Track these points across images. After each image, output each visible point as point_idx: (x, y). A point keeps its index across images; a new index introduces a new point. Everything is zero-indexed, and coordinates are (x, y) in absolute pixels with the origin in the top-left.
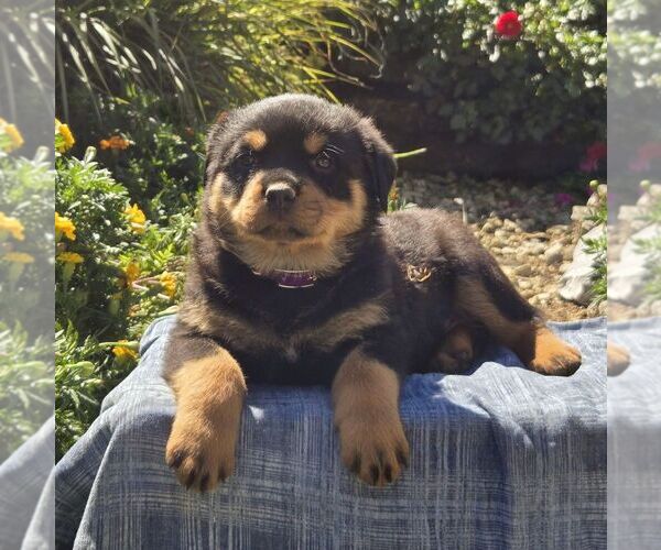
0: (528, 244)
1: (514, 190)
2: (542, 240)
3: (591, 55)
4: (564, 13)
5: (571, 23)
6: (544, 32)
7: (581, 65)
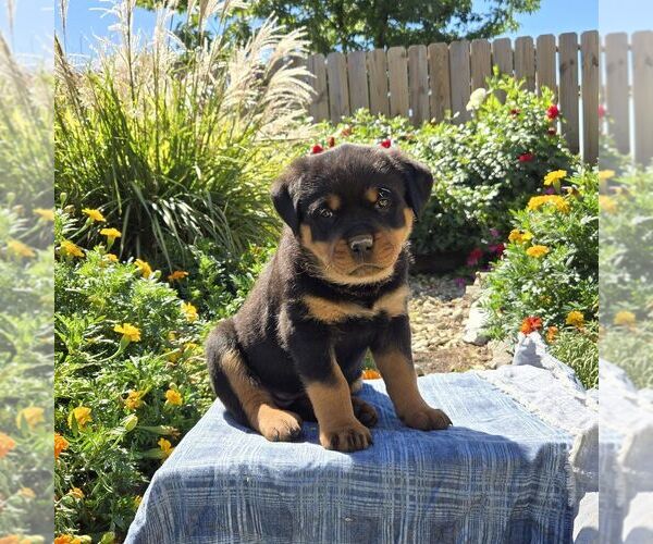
0: (442, 310)
1: (432, 279)
2: (450, 306)
3: (468, 200)
4: (451, 179)
5: (455, 184)
6: (441, 190)
7: (463, 207)
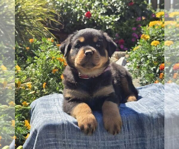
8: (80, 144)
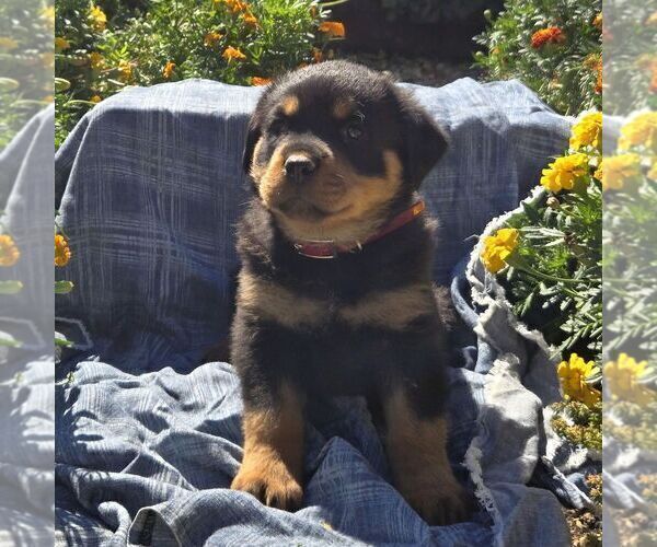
8: (194, 175)
